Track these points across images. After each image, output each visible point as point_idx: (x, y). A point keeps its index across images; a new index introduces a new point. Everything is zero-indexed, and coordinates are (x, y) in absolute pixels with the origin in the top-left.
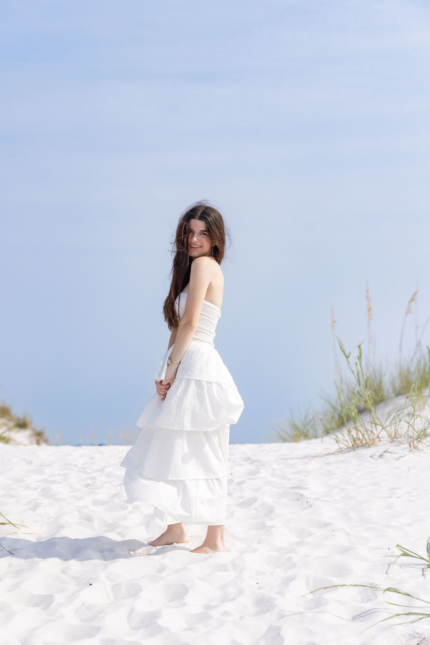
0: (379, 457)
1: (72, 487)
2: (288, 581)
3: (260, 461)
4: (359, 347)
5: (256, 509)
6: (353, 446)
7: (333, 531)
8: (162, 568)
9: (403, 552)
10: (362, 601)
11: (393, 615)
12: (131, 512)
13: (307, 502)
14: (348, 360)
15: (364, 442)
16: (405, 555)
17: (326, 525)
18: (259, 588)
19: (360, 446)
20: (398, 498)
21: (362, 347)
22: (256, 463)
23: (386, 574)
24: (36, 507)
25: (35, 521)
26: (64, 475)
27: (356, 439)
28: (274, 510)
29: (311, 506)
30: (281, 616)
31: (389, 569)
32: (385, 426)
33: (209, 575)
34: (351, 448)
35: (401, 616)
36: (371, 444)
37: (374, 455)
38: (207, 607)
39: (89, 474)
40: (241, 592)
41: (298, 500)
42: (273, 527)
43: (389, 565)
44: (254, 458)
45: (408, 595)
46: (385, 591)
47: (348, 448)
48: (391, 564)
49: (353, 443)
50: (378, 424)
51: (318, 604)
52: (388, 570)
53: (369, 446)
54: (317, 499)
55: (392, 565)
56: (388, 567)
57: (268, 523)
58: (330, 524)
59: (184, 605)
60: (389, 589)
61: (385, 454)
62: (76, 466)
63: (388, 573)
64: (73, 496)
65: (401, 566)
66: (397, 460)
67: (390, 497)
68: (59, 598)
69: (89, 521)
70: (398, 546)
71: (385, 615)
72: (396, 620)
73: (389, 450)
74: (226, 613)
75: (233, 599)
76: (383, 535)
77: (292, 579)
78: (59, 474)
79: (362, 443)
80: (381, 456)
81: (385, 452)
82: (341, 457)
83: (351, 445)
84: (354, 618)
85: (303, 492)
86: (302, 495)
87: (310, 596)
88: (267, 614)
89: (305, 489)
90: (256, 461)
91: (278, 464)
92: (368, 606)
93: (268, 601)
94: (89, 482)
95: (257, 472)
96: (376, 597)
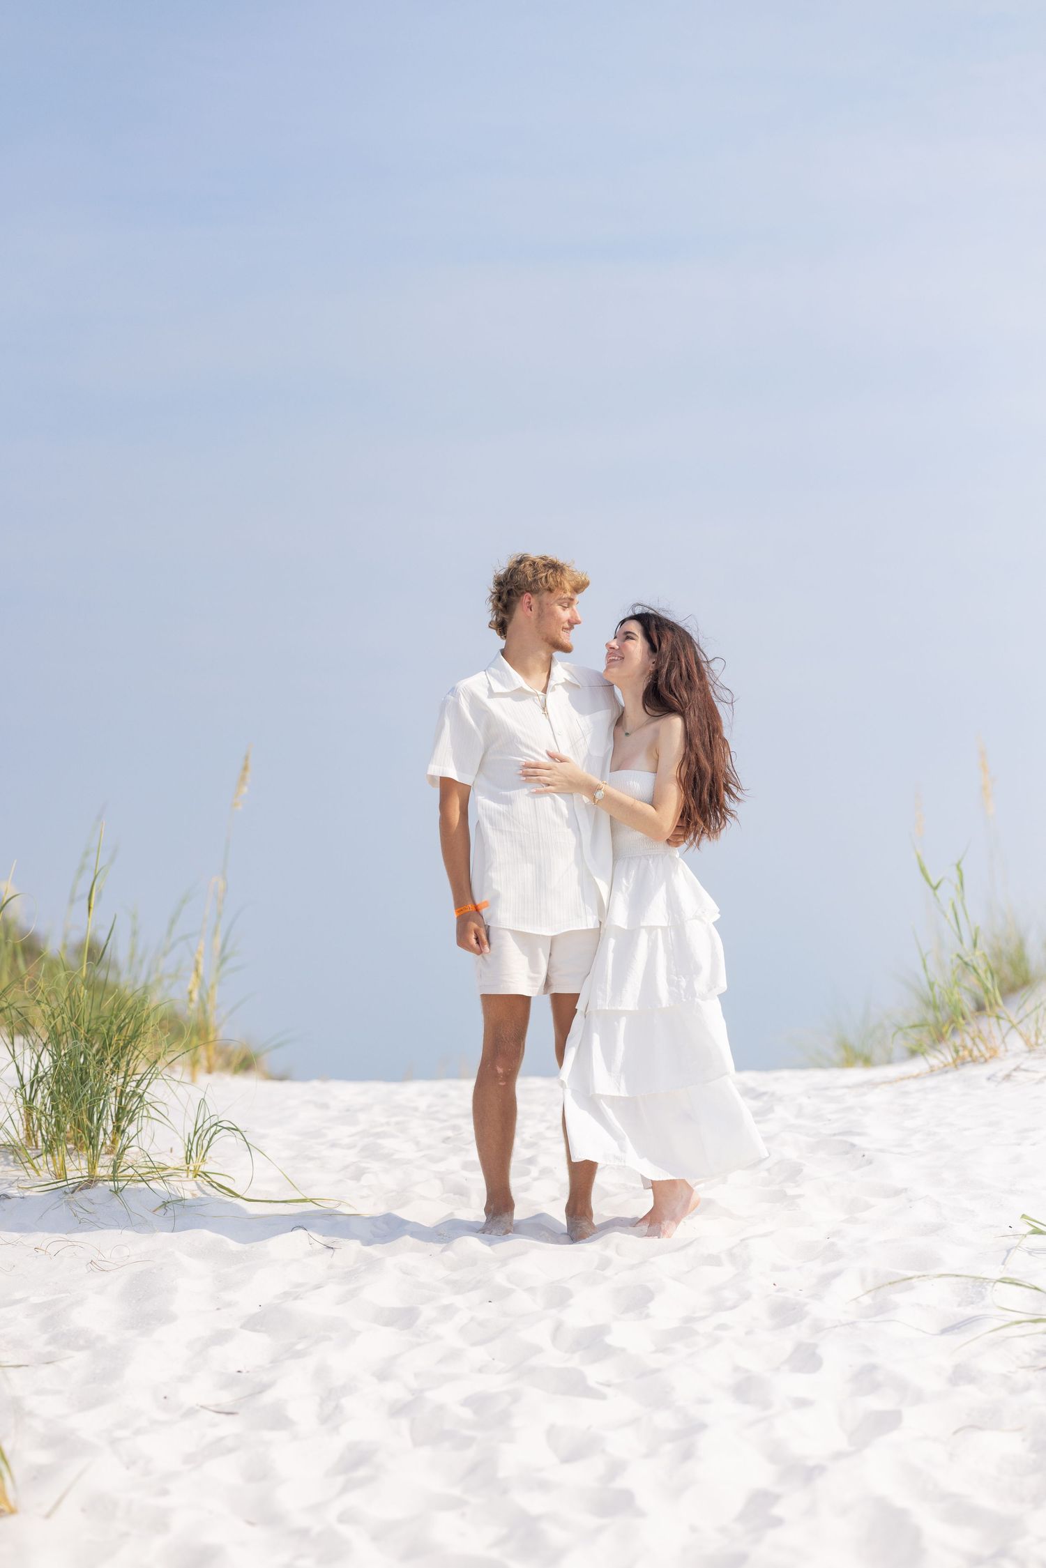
0: (1004, 1079)
1: (417, 1143)
2: (827, 1280)
3: (773, 1094)
4: (958, 866)
5: (768, 1170)
6: (954, 1061)
7: (911, 1201)
8: (605, 1264)
9: (1032, 1228)
10: (959, 1305)
11: (1007, 1323)
12: (536, 1179)
13: (864, 1156)
14: (935, 895)
15: (976, 1053)
16: (1037, 1232)
17: (897, 1192)
18: (778, 1291)
19: (968, 1062)
20: (1034, 1144)
21: (962, 866)
22: (765, 1098)
23: (1003, 1264)
24: (358, 1175)
25: (362, 1197)
26: (397, 1123)
27: (961, 1048)
28: (802, 1170)
29: (870, 1162)
30: (817, 1328)
31: (1008, 1258)
32: (1015, 1021)
33: (689, 1271)
34: (949, 1064)
35: (1023, 1324)
36: (991, 1057)
37: (994, 1075)
38: (689, 1320)
39: (445, 1121)
40: (746, 1296)
41: (847, 1153)
42: (800, 1196)
43: (1009, 1251)
44: (762, 1089)
45: (1036, 1289)
46: (995, 1283)
47: (945, 1066)
48: (1012, 1249)
49: (954, 1055)
50: (1002, 1018)
51: (882, 1309)
52: (1005, 1259)
53: (986, 1061)
54: (882, 1151)
55: (1012, 1251)
56: (1005, 1253)
57: (791, 1191)
58: (906, 1190)
59: (648, 1316)
60: (1003, 1281)
61: (1015, 1074)
62: (416, 1109)
63: (1006, 1263)
64: (423, 1156)
65: (1030, 1253)
66: (1037, 1083)
67: (1019, 1144)
68: (427, 1312)
69: (462, 1195)
70: (1023, 1216)
71: (997, 1323)
72: (1015, 1330)
73: (1023, 1067)
74: (722, 1327)
75: (734, 1307)
76: (1002, 1205)
77: (835, 1275)
78: (388, 1124)
79: (971, 1056)
80: (1008, 1077)
81: (1015, 1070)
82: (930, 1082)
83: (950, 1060)
84: (944, 1331)
85: (856, 1140)
86: (853, 1145)
87: (867, 1300)
88: (793, 1327)
89: (859, 1134)
90: (764, 1094)
91: (809, 1097)
92: (969, 1311)
93: (794, 1309)
94: (450, 1133)
95: (771, 1110)
96: (983, 1298)
